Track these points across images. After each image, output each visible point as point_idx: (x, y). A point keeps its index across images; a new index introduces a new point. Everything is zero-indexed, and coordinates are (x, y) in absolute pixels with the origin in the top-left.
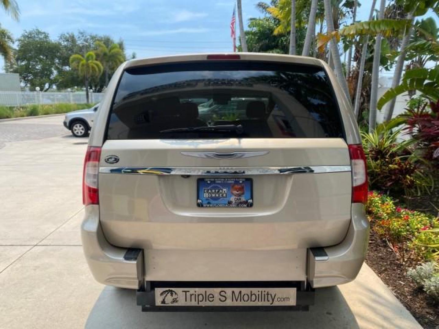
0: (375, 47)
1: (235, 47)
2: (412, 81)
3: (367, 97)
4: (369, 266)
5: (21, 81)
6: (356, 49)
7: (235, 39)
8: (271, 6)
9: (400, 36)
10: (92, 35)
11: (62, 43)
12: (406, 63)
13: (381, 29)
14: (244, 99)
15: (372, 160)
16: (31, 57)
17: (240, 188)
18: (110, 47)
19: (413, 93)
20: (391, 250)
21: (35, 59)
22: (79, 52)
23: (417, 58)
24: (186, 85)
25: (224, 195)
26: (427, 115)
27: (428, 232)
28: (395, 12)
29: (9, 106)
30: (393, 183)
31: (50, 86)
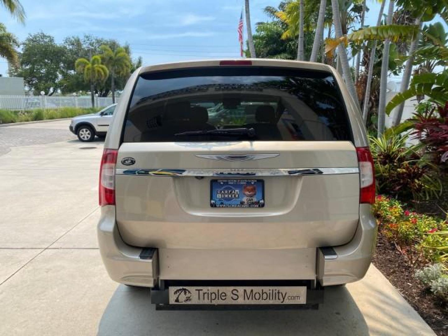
0: (384, 52)
1: (242, 51)
2: (420, 86)
3: (375, 102)
4: (378, 268)
5: (25, 85)
6: (364, 54)
7: (242, 43)
8: (279, 10)
9: (407, 41)
10: (98, 39)
11: (68, 46)
12: (415, 67)
13: (389, 34)
14: (251, 104)
15: (381, 164)
16: (36, 61)
17: (252, 189)
18: (116, 51)
19: (422, 97)
20: (399, 253)
21: (40, 63)
22: (84, 56)
23: (426, 62)
24: (197, 90)
25: (237, 196)
26: (435, 119)
27: (436, 234)
28: (404, 17)
29: (13, 110)
30: (402, 187)
31: (55, 90)
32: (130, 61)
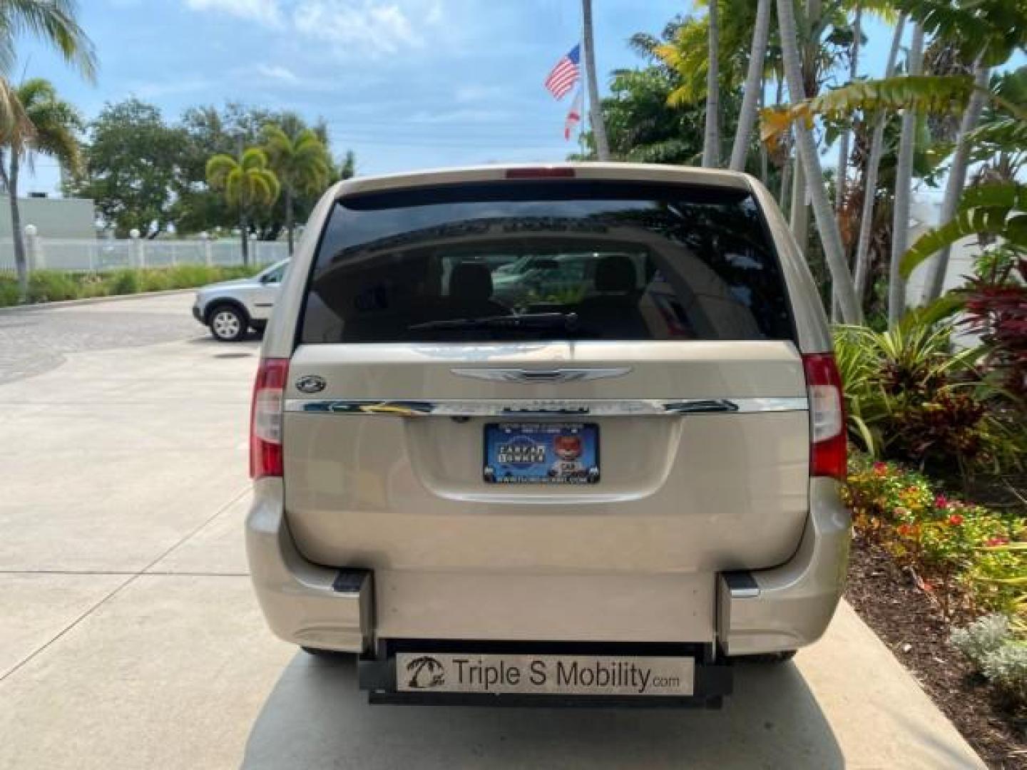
0: (903, 133)
2: (978, 215)
3: (882, 246)
4: (870, 626)
5: (97, 217)
6: (858, 139)
8: (663, 42)
10: (258, 110)
11: (190, 129)
12: (972, 168)
13: (905, 97)
14: (596, 255)
15: (887, 391)
16: (120, 162)
17: (572, 444)
18: (296, 137)
19: (990, 238)
20: (919, 592)
21: (129, 166)
22: (225, 150)
23: (998, 157)
24: (464, 228)
25: (541, 458)
26: (1013, 289)
27: (1004, 550)
28: (950, 53)
29: (71, 272)
30: (933, 445)
31: (162, 227)
32: (328, 160)
